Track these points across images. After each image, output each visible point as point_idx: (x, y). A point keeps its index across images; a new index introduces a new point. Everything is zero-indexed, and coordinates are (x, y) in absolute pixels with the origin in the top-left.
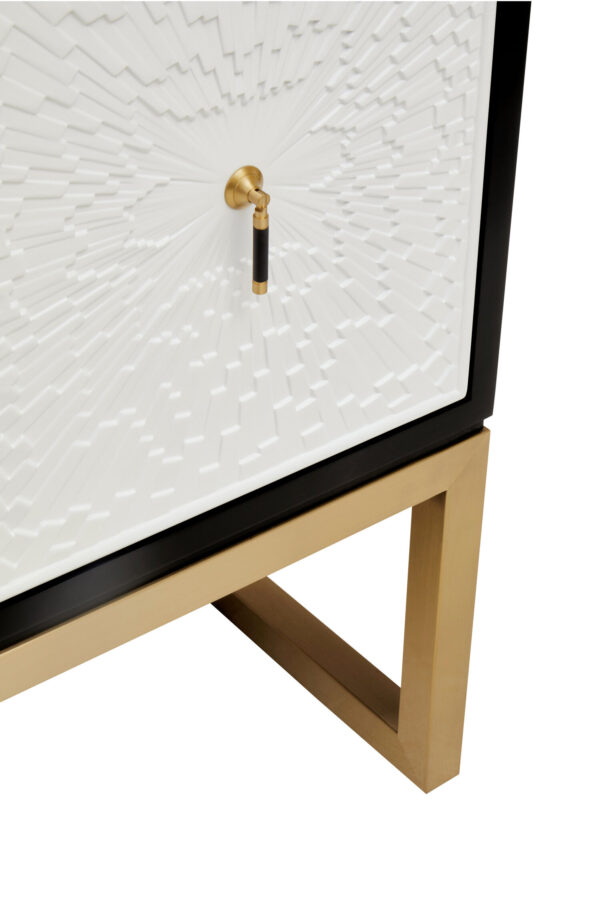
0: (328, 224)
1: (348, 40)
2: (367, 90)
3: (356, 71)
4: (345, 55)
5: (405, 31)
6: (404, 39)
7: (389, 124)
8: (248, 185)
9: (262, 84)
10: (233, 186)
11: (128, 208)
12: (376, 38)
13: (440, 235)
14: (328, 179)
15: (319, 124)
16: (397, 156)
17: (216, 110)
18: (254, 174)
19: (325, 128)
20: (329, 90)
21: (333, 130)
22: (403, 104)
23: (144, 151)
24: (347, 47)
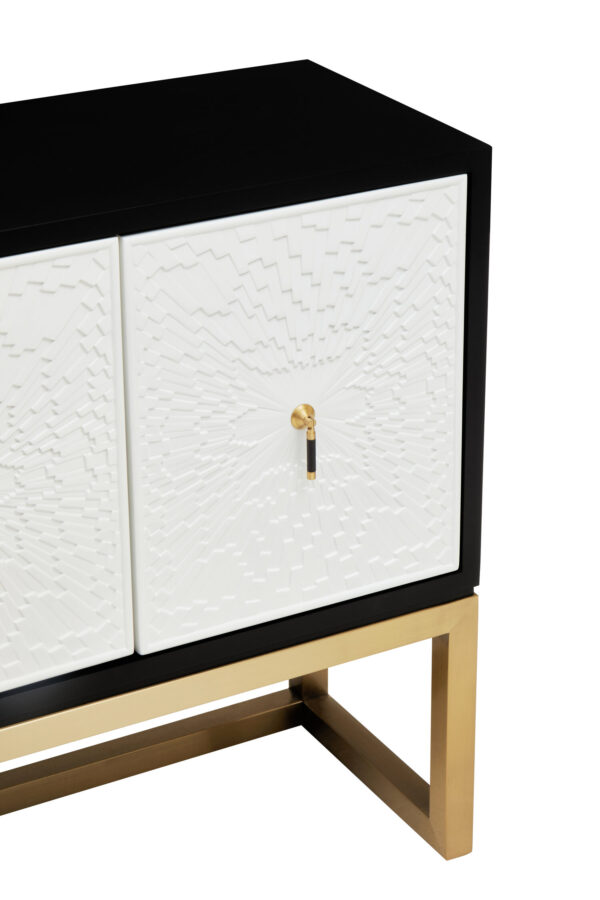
0: (358, 445)
1: (367, 336)
2: (381, 367)
3: (373, 355)
4: (366, 345)
5: (404, 334)
6: (404, 339)
7: (396, 388)
8: (304, 414)
9: (313, 357)
10: (295, 415)
11: (232, 421)
12: (385, 337)
13: (434, 460)
14: (357, 417)
15: (351, 384)
16: (403, 408)
17: (285, 369)
18: (310, 409)
19: (354, 387)
20: (357, 364)
21: (360, 388)
22: (405, 377)
23: (242, 389)
24: (367, 340)
